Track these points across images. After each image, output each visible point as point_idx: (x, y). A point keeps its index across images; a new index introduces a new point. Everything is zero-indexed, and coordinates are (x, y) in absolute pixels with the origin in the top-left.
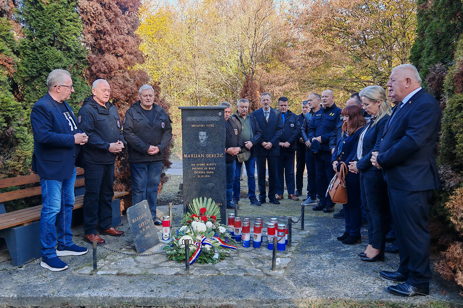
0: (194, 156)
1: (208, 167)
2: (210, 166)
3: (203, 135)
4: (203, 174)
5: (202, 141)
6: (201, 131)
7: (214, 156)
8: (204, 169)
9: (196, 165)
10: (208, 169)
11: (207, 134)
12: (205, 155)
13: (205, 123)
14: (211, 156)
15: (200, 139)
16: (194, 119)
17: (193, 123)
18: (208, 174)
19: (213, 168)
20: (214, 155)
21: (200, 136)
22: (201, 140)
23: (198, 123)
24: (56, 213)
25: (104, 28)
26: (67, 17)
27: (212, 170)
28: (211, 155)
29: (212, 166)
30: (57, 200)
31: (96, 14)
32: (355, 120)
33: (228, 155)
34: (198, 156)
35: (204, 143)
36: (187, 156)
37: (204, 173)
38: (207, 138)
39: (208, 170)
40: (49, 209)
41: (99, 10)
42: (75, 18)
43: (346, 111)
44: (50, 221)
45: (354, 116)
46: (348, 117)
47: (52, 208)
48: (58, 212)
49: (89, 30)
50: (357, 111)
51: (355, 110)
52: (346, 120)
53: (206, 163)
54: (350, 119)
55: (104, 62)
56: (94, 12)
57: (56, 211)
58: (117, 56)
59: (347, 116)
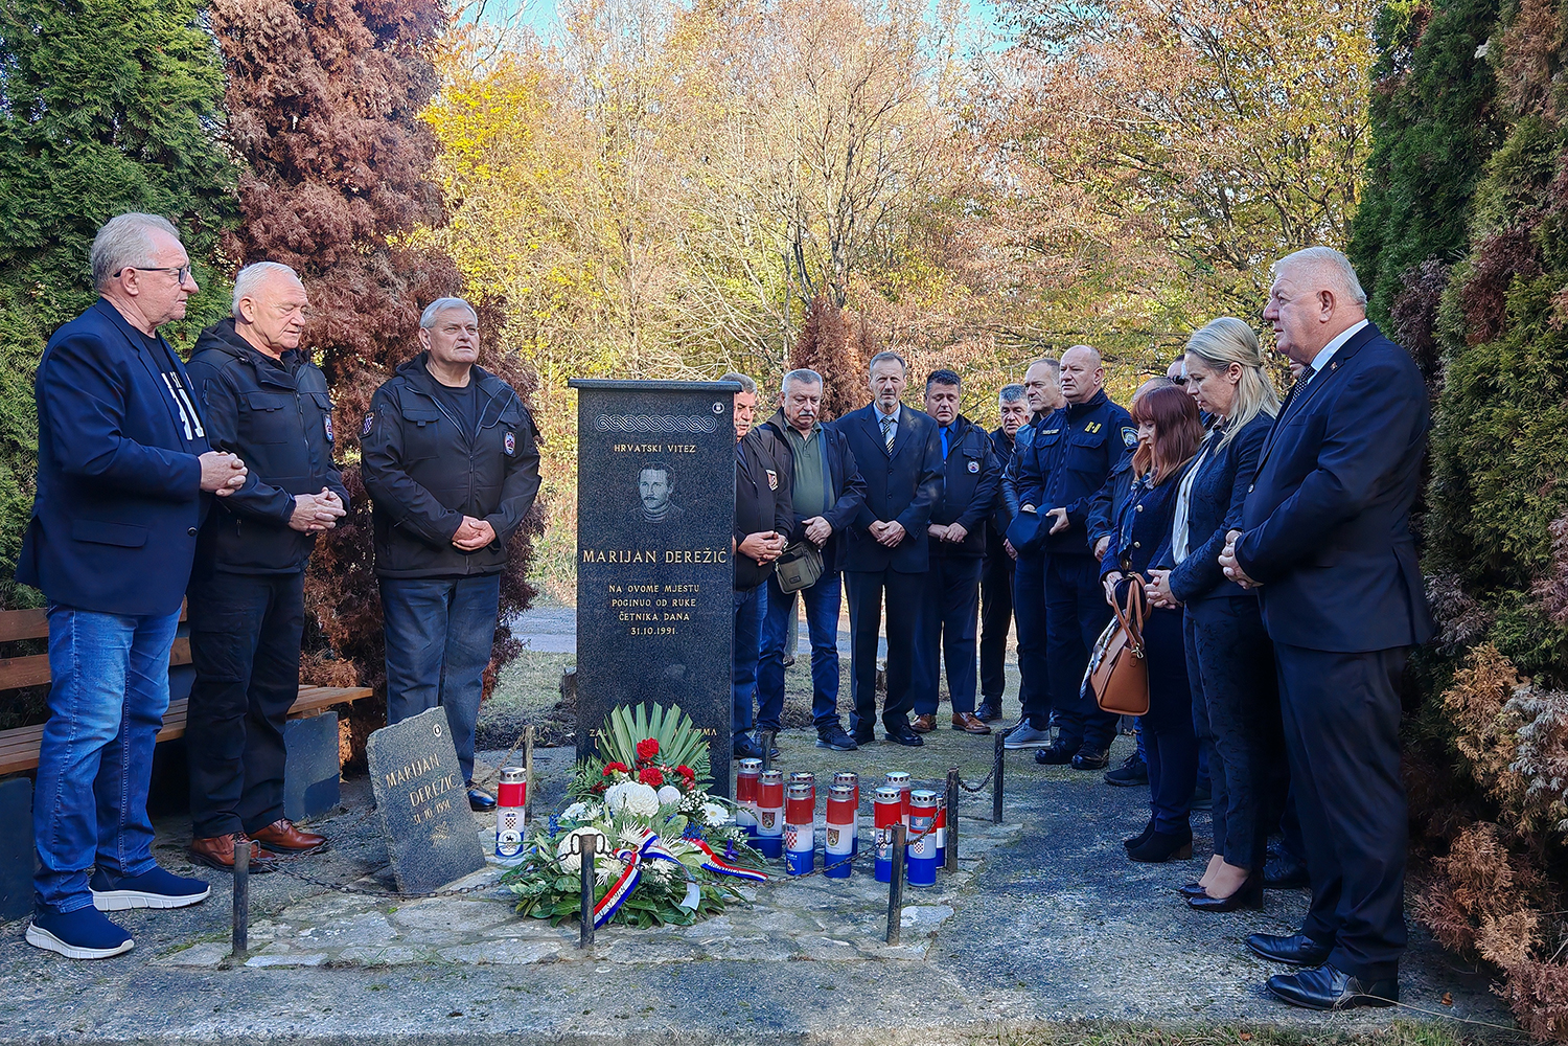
0: (618, 557)
1: (669, 596)
2: (677, 596)
3: (654, 483)
4: (651, 623)
5: (650, 505)
6: (647, 467)
7: (692, 558)
8: (653, 603)
9: (624, 588)
10: (670, 603)
11: (668, 478)
12: (661, 555)
13: (663, 438)
14: (683, 558)
15: (644, 495)
16: (624, 423)
17: (618, 437)
18: (670, 624)
19: (690, 603)
20: (693, 554)
21: (645, 484)
22: (647, 498)
23: (636, 440)
24: (102, 743)
25: (305, 90)
26: (167, 42)
27: (684, 609)
28: (683, 555)
29: (684, 595)
30: (110, 692)
31: (276, 37)
32: (1176, 435)
33: (742, 558)
34: (633, 556)
35: (655, 511)
36: (596, 557)
37: (655, 617)
38: (670, 492)
39: (671, 609)
40: (76, 724)
41: (289, 27)
42: (195, 49)
43: (1146, 407)
44: (78, 772)
45: (1173, 423)
46: (1153, 429)
47: (88, 721)
48: (111, 737)
49: (250, 95)
50: (1180, 409)
51: (1175, 405)
52: (1145, 439)
53: (662, 580)
54: (1160, 433)
55: (300, 212)
56: (270, 32)
57: (104, 735)
58: (347, 192)
59: (1151, 426)
